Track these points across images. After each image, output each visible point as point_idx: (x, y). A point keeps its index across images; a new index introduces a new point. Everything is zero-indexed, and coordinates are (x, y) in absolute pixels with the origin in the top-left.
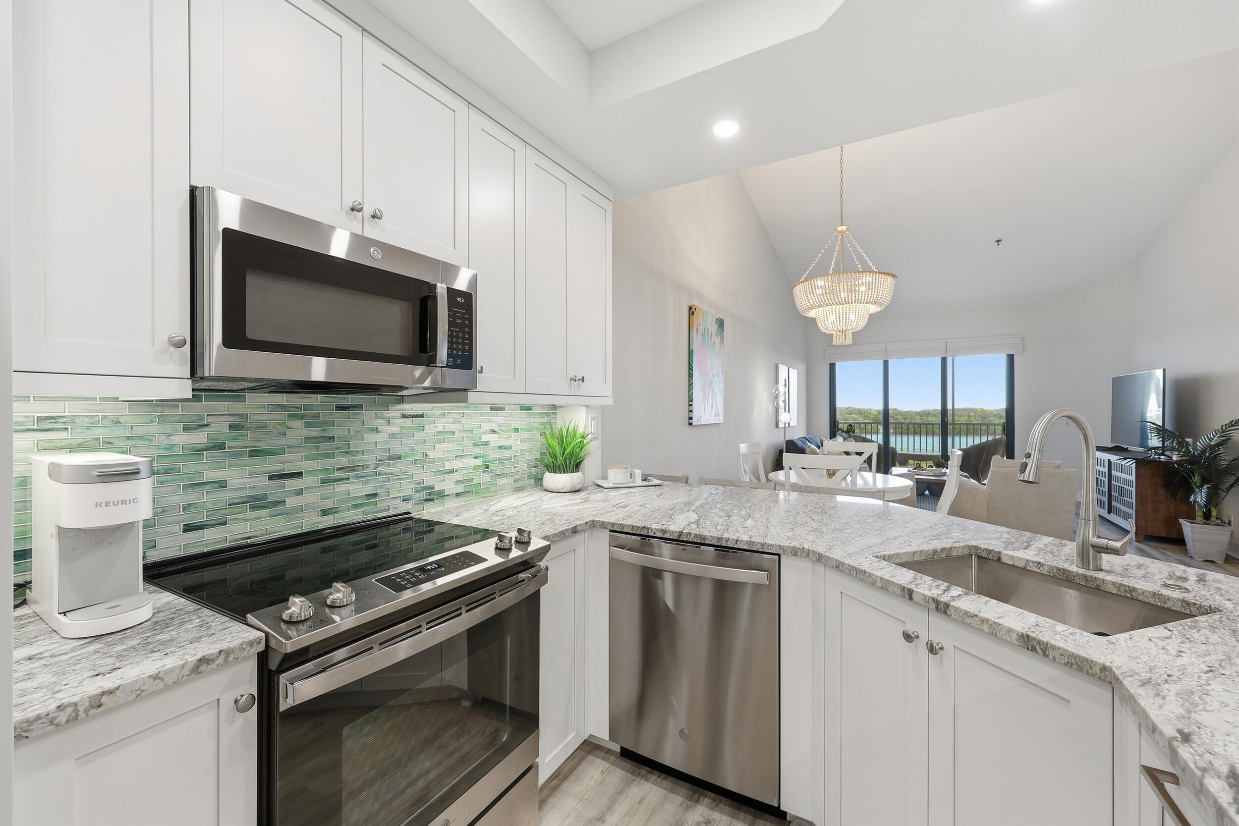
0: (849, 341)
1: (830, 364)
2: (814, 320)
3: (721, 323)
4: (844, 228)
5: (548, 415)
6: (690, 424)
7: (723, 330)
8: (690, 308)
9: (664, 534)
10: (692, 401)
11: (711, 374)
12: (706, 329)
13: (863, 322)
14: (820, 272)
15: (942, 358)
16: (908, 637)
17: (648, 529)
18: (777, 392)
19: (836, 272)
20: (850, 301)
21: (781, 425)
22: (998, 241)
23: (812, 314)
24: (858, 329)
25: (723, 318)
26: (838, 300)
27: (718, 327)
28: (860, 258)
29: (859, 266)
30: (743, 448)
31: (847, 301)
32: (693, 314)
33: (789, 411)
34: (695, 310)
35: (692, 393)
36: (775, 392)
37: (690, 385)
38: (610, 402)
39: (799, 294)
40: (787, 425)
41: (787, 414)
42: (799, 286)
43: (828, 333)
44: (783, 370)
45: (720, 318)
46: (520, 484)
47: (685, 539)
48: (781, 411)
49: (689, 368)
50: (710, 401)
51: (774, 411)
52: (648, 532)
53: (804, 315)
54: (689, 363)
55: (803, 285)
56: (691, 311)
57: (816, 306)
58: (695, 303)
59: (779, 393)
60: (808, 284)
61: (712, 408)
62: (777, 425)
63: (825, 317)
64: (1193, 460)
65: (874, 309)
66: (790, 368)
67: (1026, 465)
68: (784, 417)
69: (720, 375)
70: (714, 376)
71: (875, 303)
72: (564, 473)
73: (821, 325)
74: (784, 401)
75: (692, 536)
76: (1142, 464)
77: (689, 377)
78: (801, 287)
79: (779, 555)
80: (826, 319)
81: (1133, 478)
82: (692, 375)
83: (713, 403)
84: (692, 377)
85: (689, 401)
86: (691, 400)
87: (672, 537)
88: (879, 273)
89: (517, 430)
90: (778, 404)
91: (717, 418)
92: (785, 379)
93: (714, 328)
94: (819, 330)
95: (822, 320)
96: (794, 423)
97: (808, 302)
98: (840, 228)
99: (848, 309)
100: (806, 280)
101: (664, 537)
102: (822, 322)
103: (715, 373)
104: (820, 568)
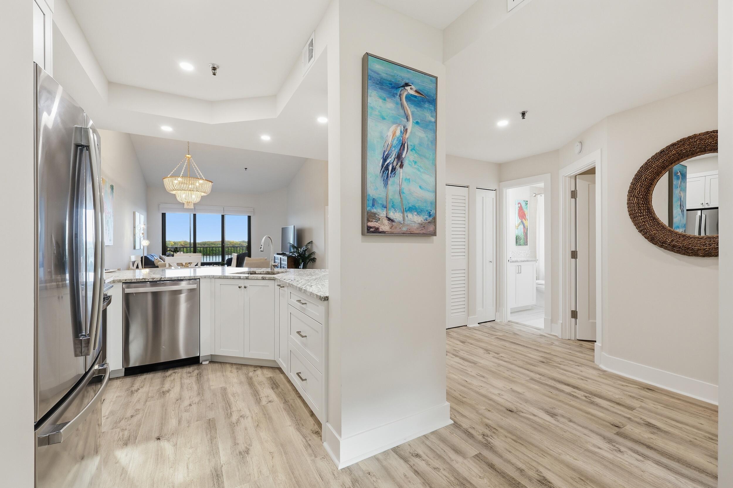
0: (193, 207)
1: (162, 213)
2: (175, 195)
3: (112, 187)
4: (190, 156)
7: (112, 191)
9: (153, 279)
12: (106, 191)
13: (198, 200)
14: (177, 174)
15: (222, 215)
16: (240, 287)
17: (145, 279)
19: (184, 176)
20: (194, 190)
22: (246, 169)
23: (174, 192)
24: (196, 202)
28: (199, 174)
29: (198, 176)
31: (193, 190)
39: (167, 182)
41: (146, 241)
43: (182, 202)
44: (137, 214)
45: (112, 185)
47: (163, 280)
51: (133, 239)
52: (145, 280)
53: (170, 192)
55: (168, 179)
57: (176, 189)
61: (108, 237)
62: (134, 248)
64: (300, 255)
65: (203, 194)
67: (261, 247)
68: (144, 243)
69: (112, 217)
70: (109, 218)
71: (204, 193)
73: (179, 199)
74: (143, 234)
75: (166, 278)
76: (289, 257)
79: (199, 279)
80: (181, 196)
81: (286, 263)
83: (108, 233)
87: (157, 280)
88: (206, 180)
91: (110, 242)
93: (109, 190)
95: (178, 196)
97: (172, 186)
98: (187, 156)
99: (192, 193)
100: (170, 177)
101: (153, 280)
103: (109, 216)
104: (213, 280)
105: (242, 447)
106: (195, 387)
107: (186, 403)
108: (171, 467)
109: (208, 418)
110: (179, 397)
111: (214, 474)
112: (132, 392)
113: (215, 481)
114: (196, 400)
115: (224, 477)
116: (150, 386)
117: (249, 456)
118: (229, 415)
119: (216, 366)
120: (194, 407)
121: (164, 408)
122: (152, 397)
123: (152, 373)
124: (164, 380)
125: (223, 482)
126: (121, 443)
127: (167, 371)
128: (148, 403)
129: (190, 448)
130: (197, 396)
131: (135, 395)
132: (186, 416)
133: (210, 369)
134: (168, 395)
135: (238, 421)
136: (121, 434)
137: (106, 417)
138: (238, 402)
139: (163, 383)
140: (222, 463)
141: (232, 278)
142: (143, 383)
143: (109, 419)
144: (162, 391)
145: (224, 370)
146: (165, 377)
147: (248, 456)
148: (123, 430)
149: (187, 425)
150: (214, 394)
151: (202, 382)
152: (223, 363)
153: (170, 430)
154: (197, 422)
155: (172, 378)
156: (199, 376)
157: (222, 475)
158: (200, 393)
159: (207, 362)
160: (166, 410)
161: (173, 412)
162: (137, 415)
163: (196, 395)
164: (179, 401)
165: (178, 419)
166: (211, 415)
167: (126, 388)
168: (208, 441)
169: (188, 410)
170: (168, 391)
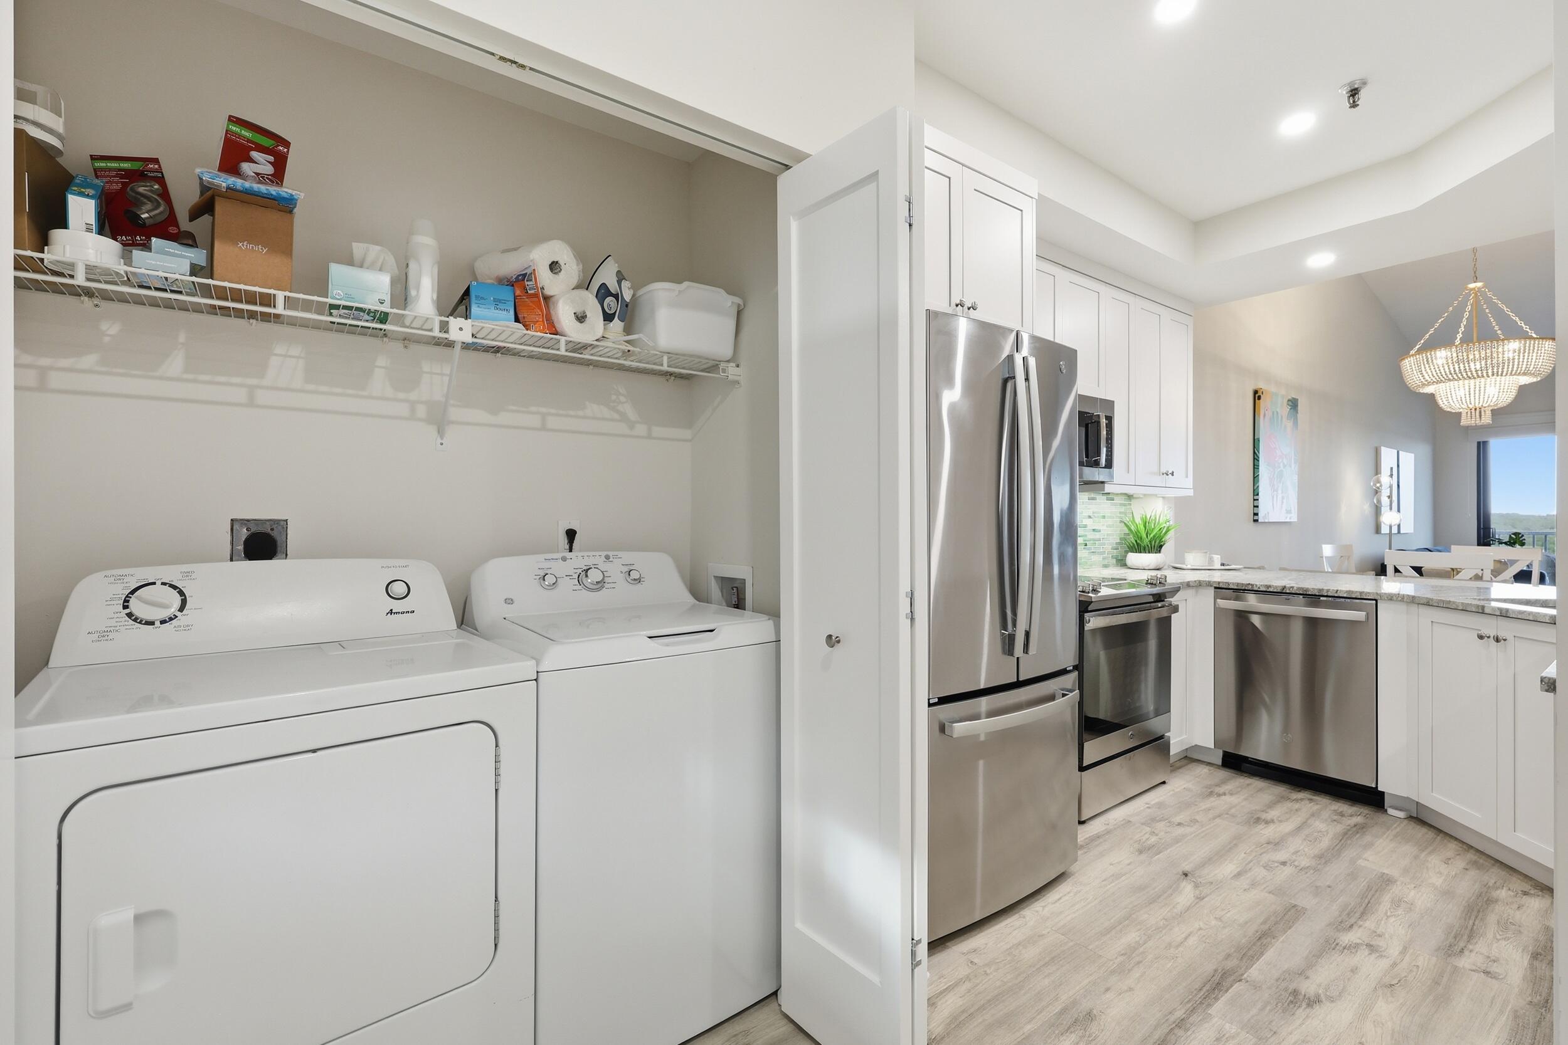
0: (1487, 419)
1: (1479, 443)
2: (1432, 396)
3: (1294, 404)
4: (1479, 284)
5: (1125, 505)
6: (1256, 521)
7: (1297, 413)
8: (1256, 392)
9: (1268, 589)
10: (1258, 495)
11: (1281, 464)
12: (1275, 413)
13: (1510, 396)
14: (1442, 340)
16: (1481, 637)
17: (1252, 585)
18: (1378, 485)
19: (1467, 340)
21: (1385, 530)
23: (1429, 390)
24: (1499, 406)
25: (1297, 398)
26: (1467, 374)
27: (1291, 409)
30: (1328, 550)
32: (1259, 398)
33: (1399, 511)
34: (1262, 394)
35: (1258, 486)
36: (1375, 485)
37: (1256, 478)
38: (1191, 493)
39: (1409, 368)
40: (1395, 530)
41: (1394, 513)
42: (1409, 359)
43: (1454, 411)
44: (1388, 456)
45: (1293, 398)
46: (1106, 562)
47: (1288, 591)
48: (1385, 509)
49: (1254, 459)
50: (1280, 496)
51: (1373, 510)
52: (1253, 587)
53: (1417, 391)
54: (1254, 453)
55: (1415, 358)
56: (1257, 395)
57: (1434, 382)
58: (1261, 385)
59: (1381, 486)
60: (1423, 357)
61: (1282, 502)
62: (1378, 530)
63: (1449, 393)
65: (1525, 380)
66: (1400, 452)
68: (1389, 518)
69: (1295, 463)
70: (1285, 466)
71: (1526, 375)
72: (1149, 553)
73: (1443, 403)
74: (1390, 497)
75: (1294, 589)
77: (1254, 468)
78: (1412, 361)
79: (1376, 601)
80: (1449, 396)
82: (1258, 466)
83: (1283, 498)
84: (1258, 469)
85: (1254, 495)
86: (1256, 493)
89: (1104, 517)
90: (1379, 501)
91: (1289, 516)
92: (1392, 468)
93: (1285, 410)
94: (1441, 409)
95: (1443, 397)
96: (1408, 528)
97: (1422, 378)
98: (1472, 286)
99: (1482, 384)
100: (1419, 351)
102: (1444, 399)
103: (1286, 463)
104: (1414, 608)
105: (1308, 987)
106: (1325, 843)
107: (1282, 855)
108: (1166, 919)
109: (1293, 902)
110: (1277, 841)
111: (1215, 978)
112: (1211, 794)
113: (1207, 987)
114: (1305, 862)
115: (1226, 995)
116: (1245, 799)
117: (1308, 1010)
118: (1344, 923)
119: (1421, 832)
120: (1288, 870)
121: (1234, 842)
122: (1234, 816)
123: (1269, 781)
124: (1279, 802)
125: (1216, 999)
126: (1136, 846)
127: (1300, 791)
128: (1218, 821)
129: (1215, 918)
130: (1313, 858)
131: (1212, 799)
132: (1259, 872)
133: (1398, 830)
134: (1261, 826)
135: (1353, 948)
136: (1147, 836)
137: (1147, 806)
138: (1392, 920)
139: (1271, 806)
140: (1245, 976)
141: (1461, 608)
142: (1240, 789)
143: (1149, 810)
144: (1258, 816)
145: (1431, 848)
146: (1283, 799)
147: (1305, 1008)
148: (1153, 833)
149: (1246, 887)
150: (1353, 876)
151: (1349, 842)
152: (1446, 834)
153: (1212, 875)
154: (1267, 895)
155: (1297, 806)
156: (1355, 829)
157: (1227, 991)
158: (1324, 858)
159: (1401, 814)
160: (1236, 845)
161: (1243, 855)
162: (1188, 826)
163: (1313, 855)
164: (1270, 846)
165: (1239, 870)
166: (1306, 901)
167: (1209, 783)
168: (1257, 932)
169: (1271, 867)
170: (1267, 822)
